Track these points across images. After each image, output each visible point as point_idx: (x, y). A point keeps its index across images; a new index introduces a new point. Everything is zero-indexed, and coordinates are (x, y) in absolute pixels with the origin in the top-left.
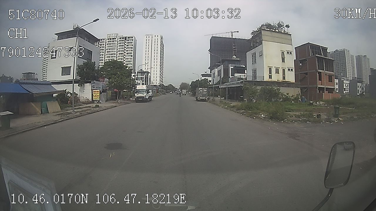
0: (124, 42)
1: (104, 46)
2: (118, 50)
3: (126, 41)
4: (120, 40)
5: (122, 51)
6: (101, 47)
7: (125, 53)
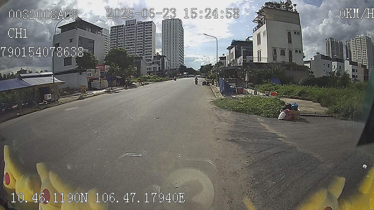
0: (143, 27)
1: (123, 32)
4: (138, 25)
5: (141, 36)
6: (120, 34)
7: (144, 38)
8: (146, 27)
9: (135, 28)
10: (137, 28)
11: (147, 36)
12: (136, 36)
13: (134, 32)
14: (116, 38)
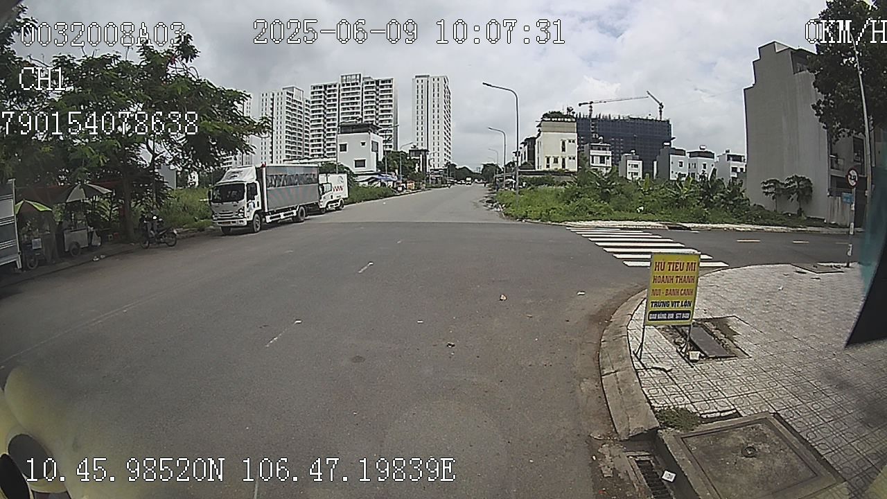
0: (374, 90)
1: (337, 98)
2: (364, 105)
3: (378, 87)
4: (365, 85)
5: (372, 107)
8: (380, 89)
9: (360, 91)
10: (364, 90)
11: (382, 106)
12: (362, 105)
13: (358, 98)
14: (322, 108)
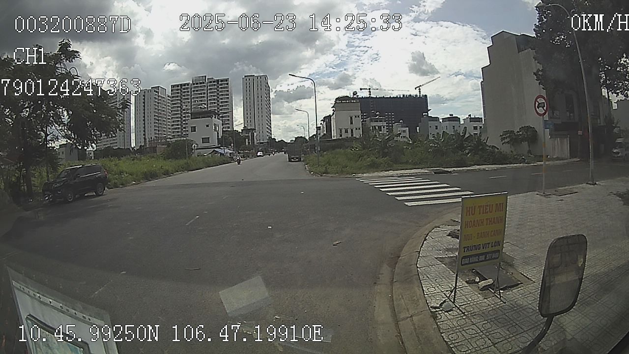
0: (216, 87)
1: (189, 93)
3: (218, 85)
4: (209, 84)
5: (214, 99)
6: (184, 96)
7: (218, 101)
8: (220, 87)
9: (206, 88)
10: (209, 88)
11: (222, 99)
12: (207, 98)
13: (204, 93)
14: (179, 102)
